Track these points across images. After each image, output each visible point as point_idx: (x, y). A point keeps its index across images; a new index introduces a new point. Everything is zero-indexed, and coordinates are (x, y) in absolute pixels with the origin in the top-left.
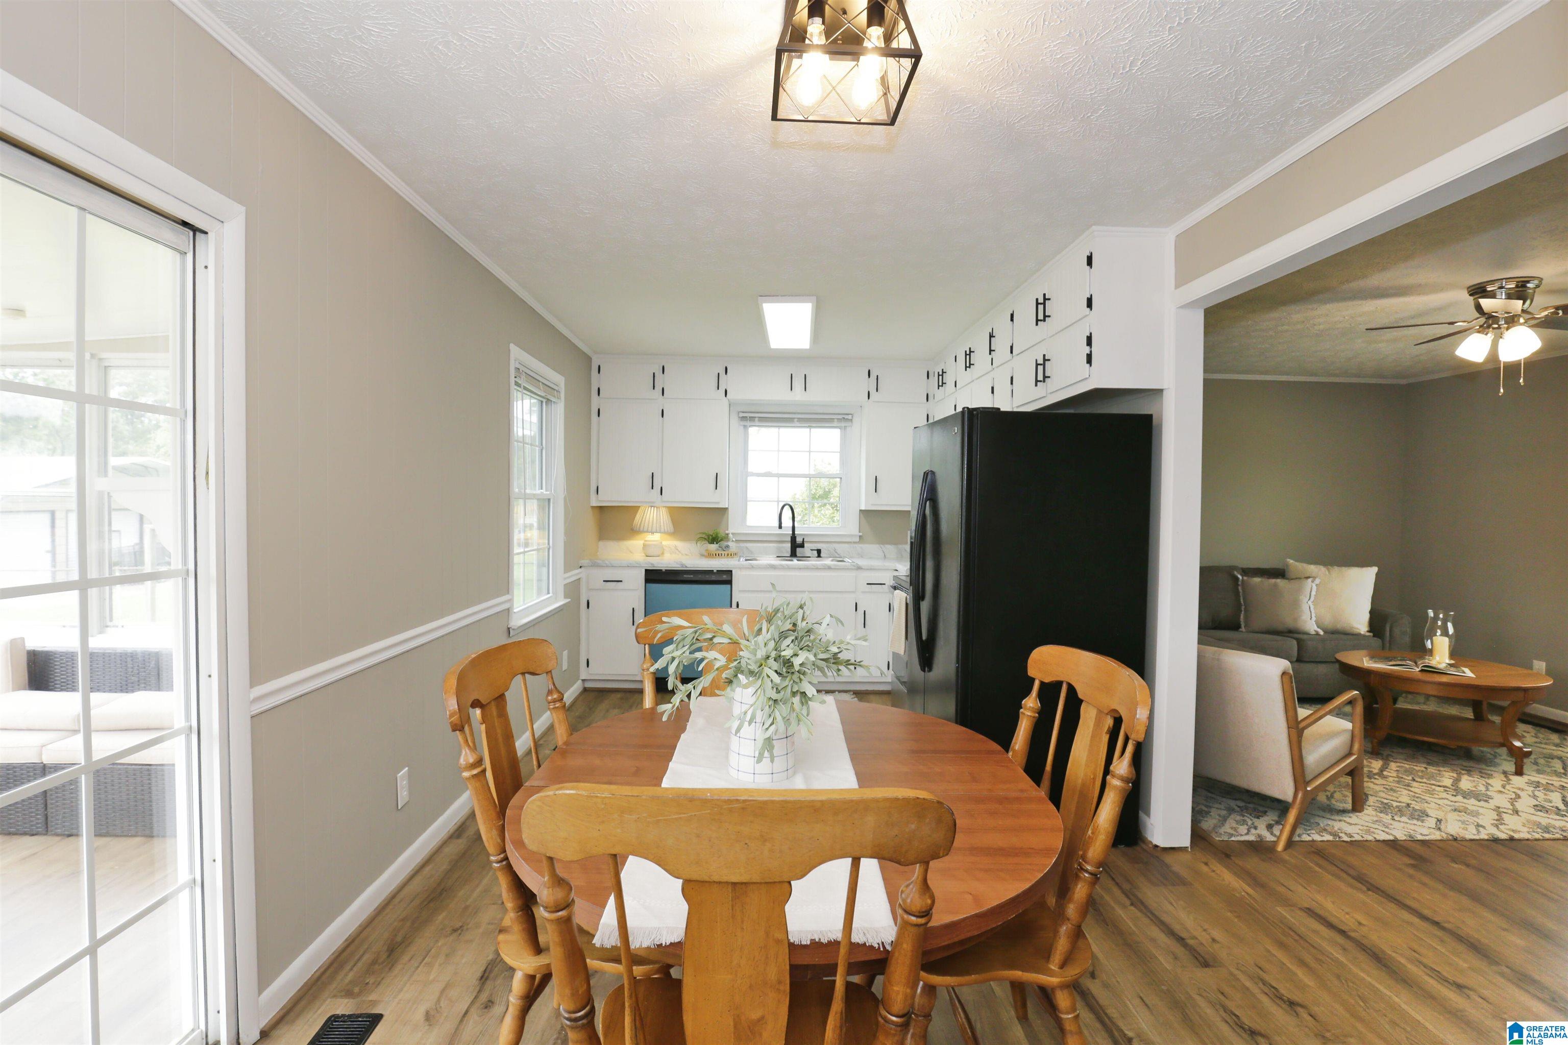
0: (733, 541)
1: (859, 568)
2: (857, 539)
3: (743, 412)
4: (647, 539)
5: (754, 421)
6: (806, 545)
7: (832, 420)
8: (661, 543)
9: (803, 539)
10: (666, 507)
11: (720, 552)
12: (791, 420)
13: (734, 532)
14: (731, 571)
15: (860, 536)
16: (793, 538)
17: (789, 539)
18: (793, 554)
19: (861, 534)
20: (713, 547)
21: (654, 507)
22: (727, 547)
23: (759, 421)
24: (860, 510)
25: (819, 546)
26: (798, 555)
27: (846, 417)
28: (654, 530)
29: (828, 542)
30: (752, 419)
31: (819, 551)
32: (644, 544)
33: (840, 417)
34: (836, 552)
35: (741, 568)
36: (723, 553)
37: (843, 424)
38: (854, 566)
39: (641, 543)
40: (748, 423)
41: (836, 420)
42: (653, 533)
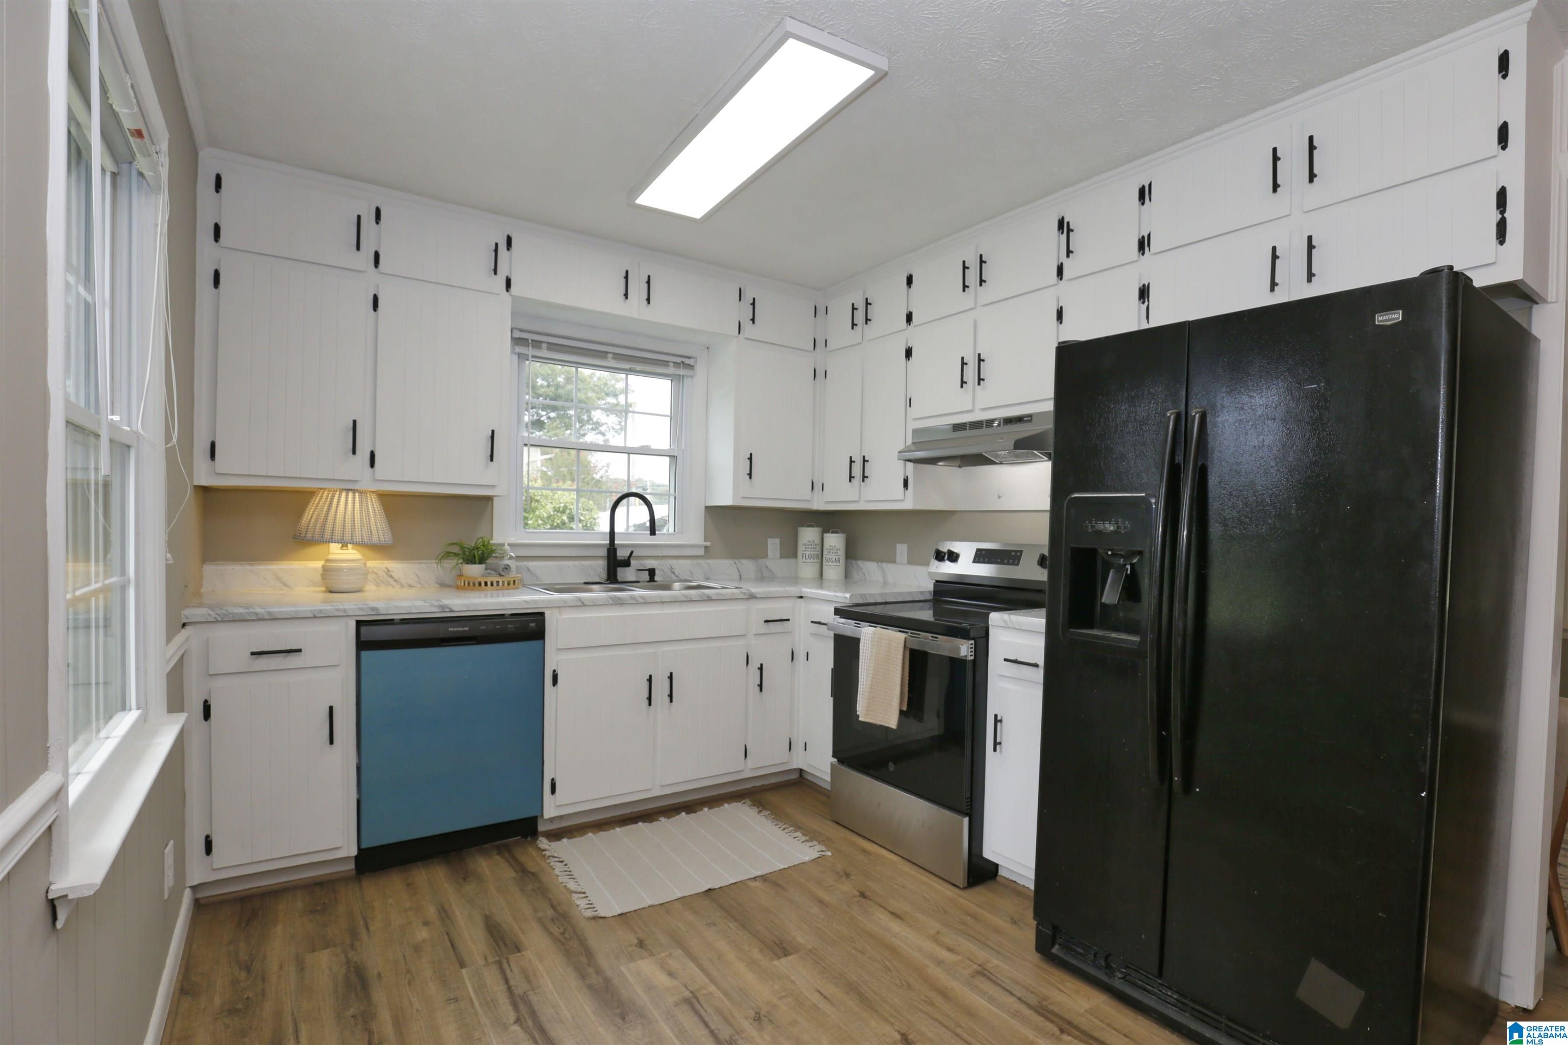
0: (511, 558)
1: (752, 597)
2: (701, 552)
3: (521, 330)
4: (331, 557)
5: (540, 348)
6: (633, 562)
7: (665, 363)
8: (365, 564)
9: (632, 552)
10: (373, 492)
11: (495, 579)
12: (603, 355)
13: (512, 540)
14: (542, 614)
15: (706, 547)
16: (612, 549)
17: (604, 553)
18: (612, 578)
19: (708, 544)
20: (475, 570)
21: (354, 491)
22: (507, 568)
23: (549, 349)
24: (706, 507)
25: (650, 564)
26: (620, 578)
27: (687, 361)
28: (348, 537)
29: (663, 557)
30: (537, 344)
31: (652, 572)
32: (323, 566)
33: (679, 360)
34: (674, 573)
35: (561, 607)
36: (500, 580)
37: (681, 372)
38: (744, 594)
39: (319, 564)
40: (530, 351)
41: (671, 364)
42: (344, 545)
